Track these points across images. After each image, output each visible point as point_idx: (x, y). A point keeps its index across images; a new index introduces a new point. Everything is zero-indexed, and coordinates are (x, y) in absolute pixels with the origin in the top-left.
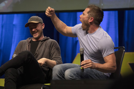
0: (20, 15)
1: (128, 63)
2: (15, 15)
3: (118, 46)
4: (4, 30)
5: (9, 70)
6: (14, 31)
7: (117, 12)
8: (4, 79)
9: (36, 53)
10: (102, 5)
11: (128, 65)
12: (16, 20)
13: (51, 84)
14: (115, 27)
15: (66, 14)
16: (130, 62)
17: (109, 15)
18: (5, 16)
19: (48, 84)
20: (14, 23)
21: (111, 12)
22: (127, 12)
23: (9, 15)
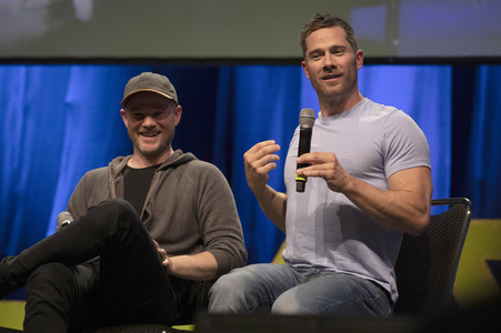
0: (91, 70)
1: (483, 258)
2: (75, 70)
3: (447, 196)
4: (31, 124)
5: (44, 272)
6: (69, 127)
7: (448, 70)
8: (24, 304)
9: (145, 212)
10: (396, 42)
11: (484, 264)
12: (79, 87)
13: (196, 328)
14: (441, 125)
15: (260, 71)
16: (489, 257)
17: (419, 79)
18: (37, 70)
19: (187, 328)
20: (71, 97)
21: (428, 70)
22: (484, 70)
23: (50, 70)
